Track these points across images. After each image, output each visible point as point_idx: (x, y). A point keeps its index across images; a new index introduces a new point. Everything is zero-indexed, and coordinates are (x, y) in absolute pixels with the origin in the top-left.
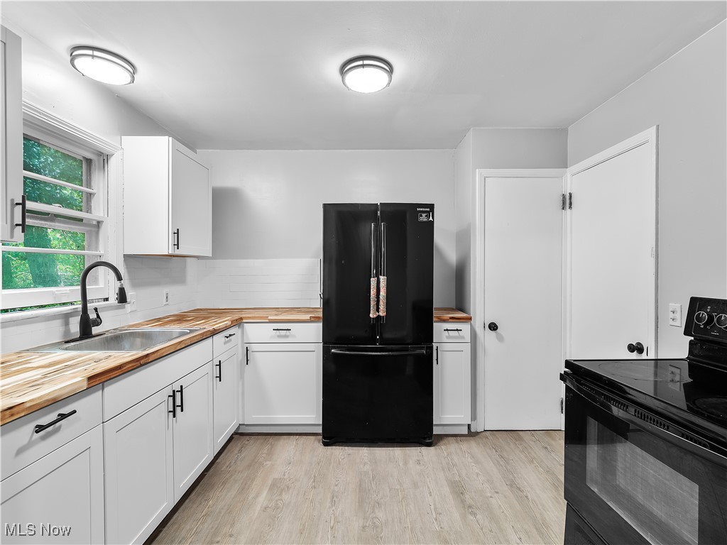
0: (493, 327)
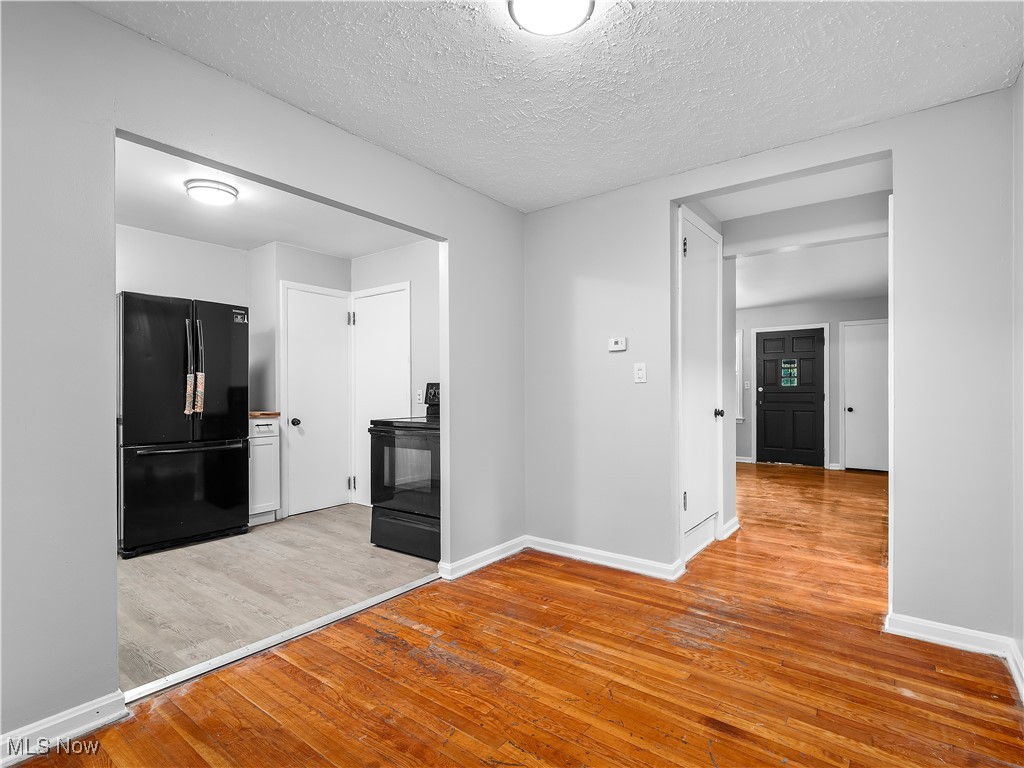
0: (296, 422)
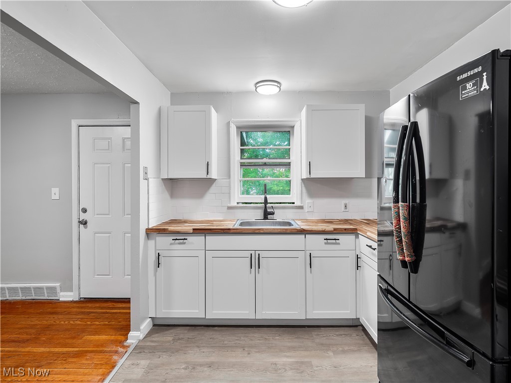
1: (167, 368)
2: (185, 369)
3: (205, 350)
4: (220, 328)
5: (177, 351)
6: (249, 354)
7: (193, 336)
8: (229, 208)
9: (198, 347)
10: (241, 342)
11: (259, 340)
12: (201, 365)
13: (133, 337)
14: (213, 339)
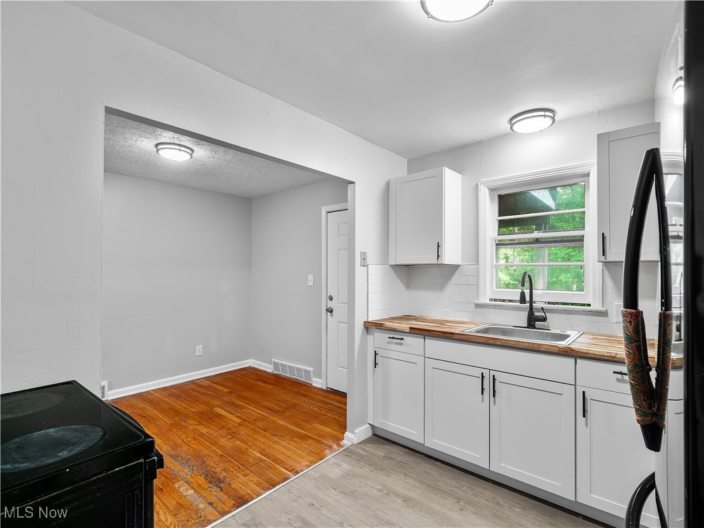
1: (363, 481)
2: (379, 491)
3: (411, 481)
4: (443, 465)
5: (381, 470)
6: (461, 510)
7: (406, 461)
8: (478, 306)
9: (405, 475)
10: (460, 492)
11: (488, 500)
12: (397, 495)
13: (349, 439)
14: (427, 473)
